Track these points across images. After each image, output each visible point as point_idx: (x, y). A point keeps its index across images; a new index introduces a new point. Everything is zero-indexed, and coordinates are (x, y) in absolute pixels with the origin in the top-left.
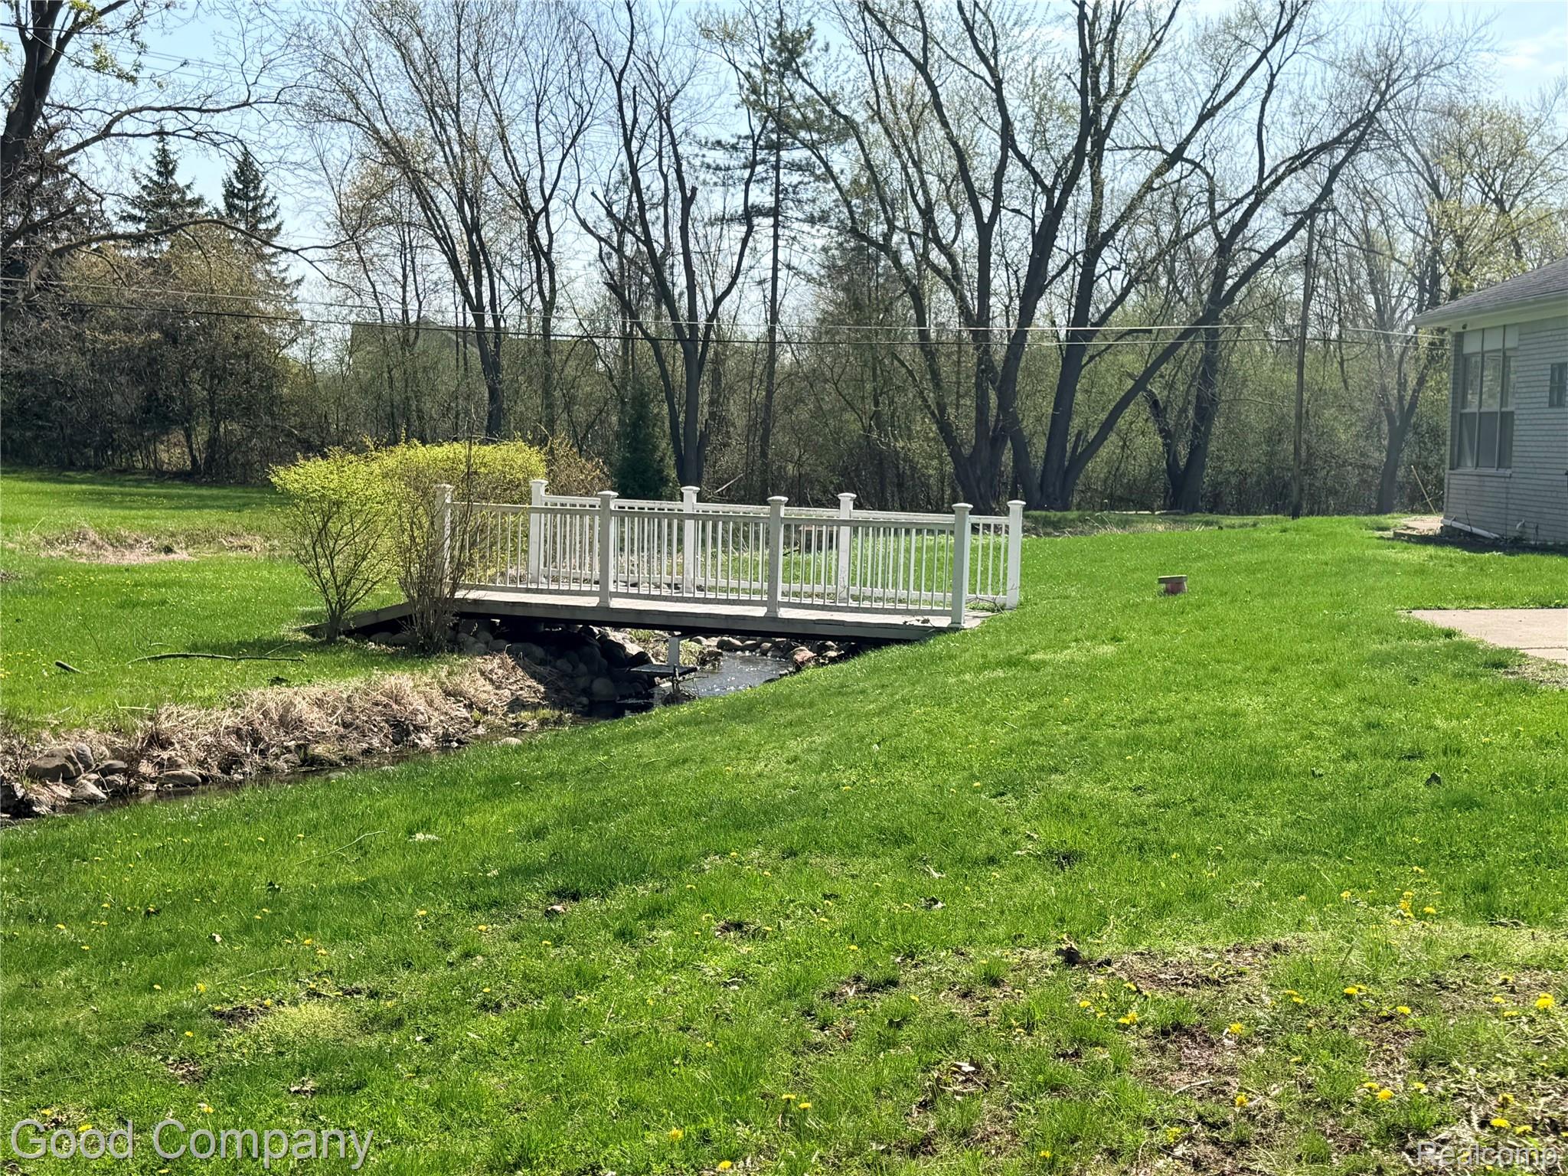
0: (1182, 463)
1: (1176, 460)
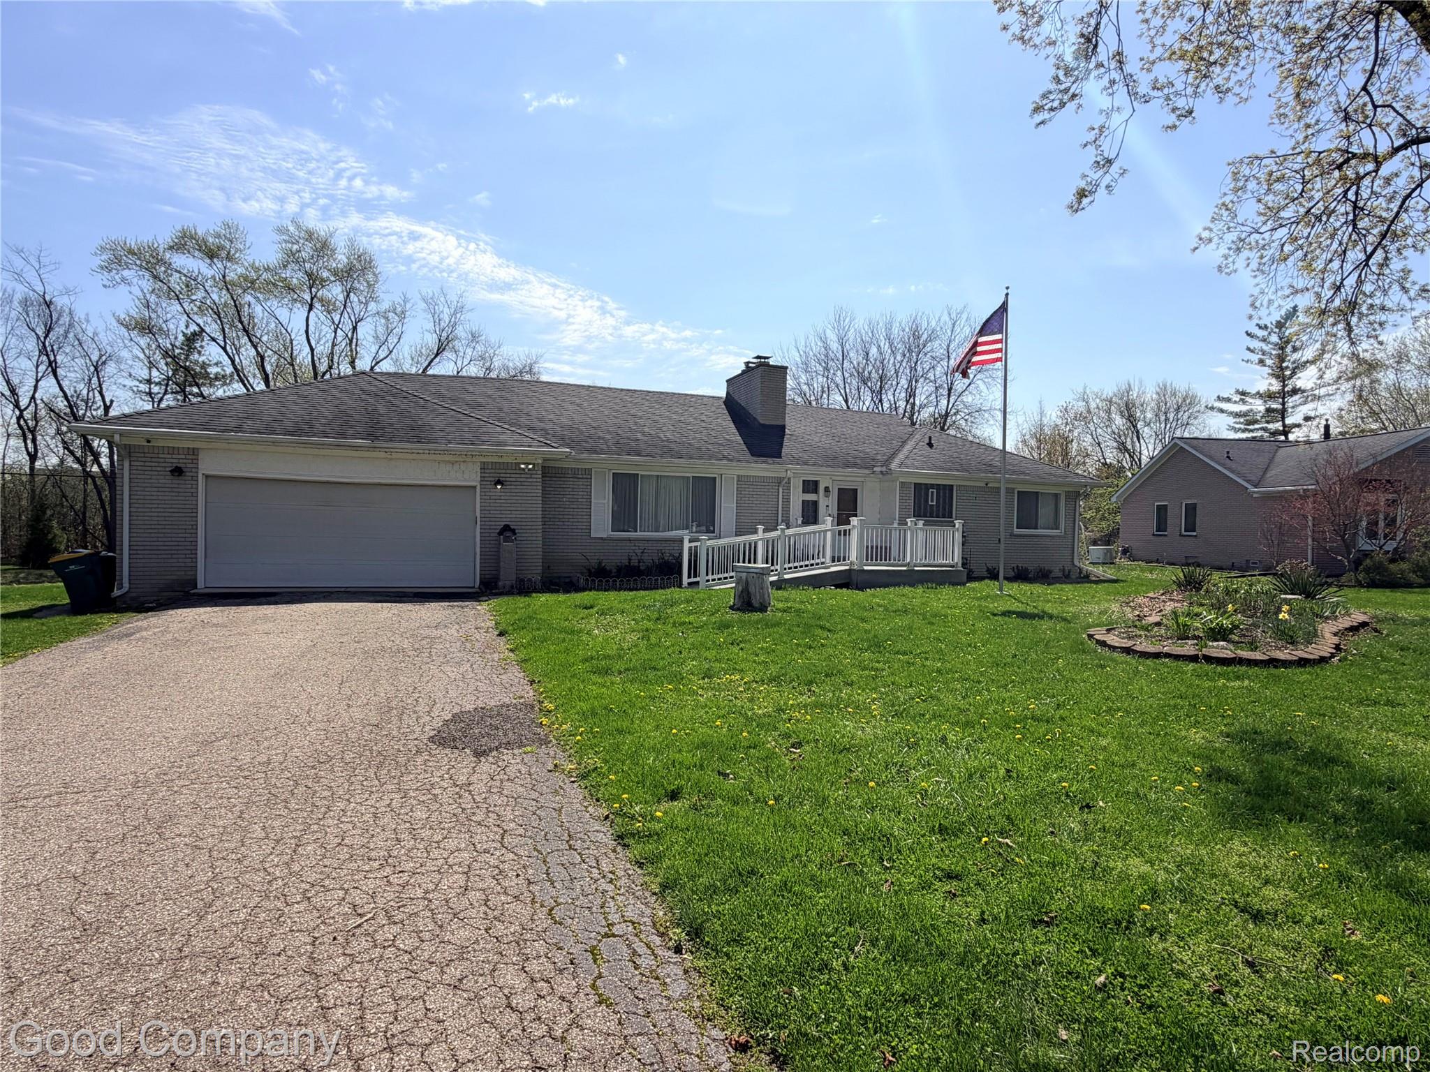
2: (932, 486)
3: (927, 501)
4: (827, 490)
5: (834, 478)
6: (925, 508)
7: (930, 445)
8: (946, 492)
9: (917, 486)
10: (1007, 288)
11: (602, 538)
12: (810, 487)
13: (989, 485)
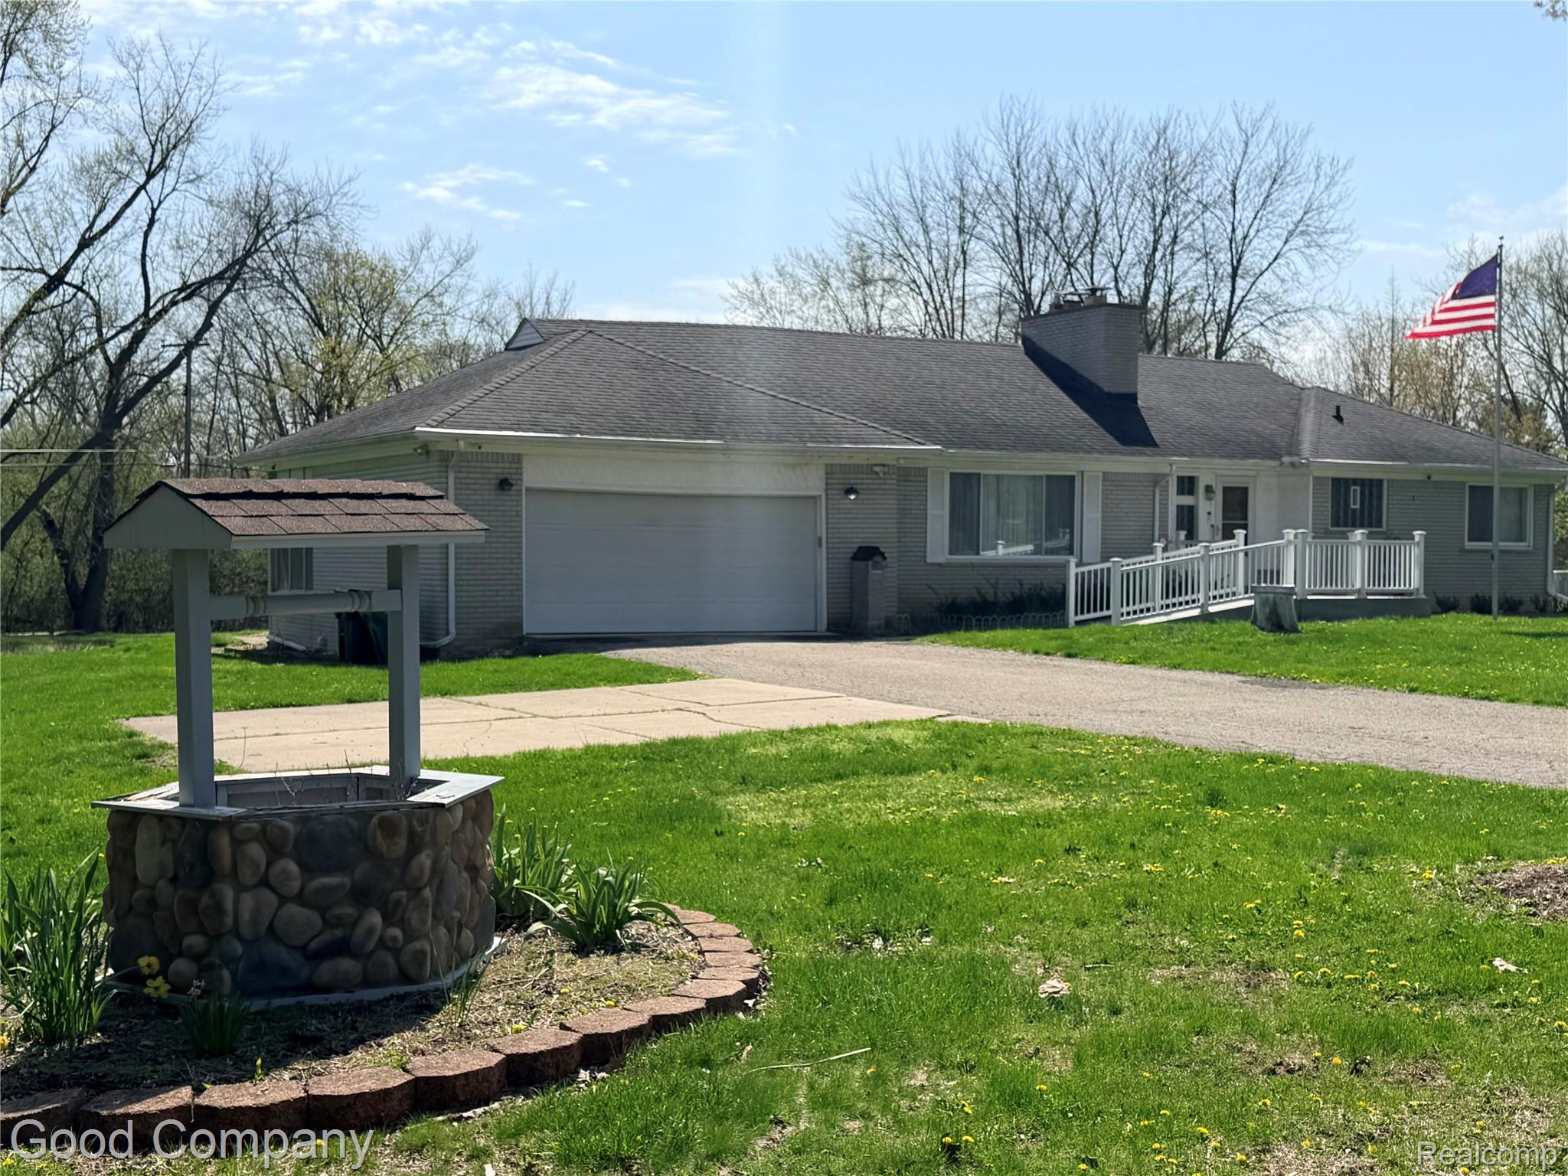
0: (82, 581)
1: (74, 579)
2: (1355, 482)
3: (1347, 504)
4: (1209, 489)
5: (1218, 472)
6: (1346, 515)
7: (1339, 418)
8: (1372, 488)
9: (1336, 482)
10: (1502, 238)
11: (940, 565)
12: (1187, 485)
13: (1433, 479)
